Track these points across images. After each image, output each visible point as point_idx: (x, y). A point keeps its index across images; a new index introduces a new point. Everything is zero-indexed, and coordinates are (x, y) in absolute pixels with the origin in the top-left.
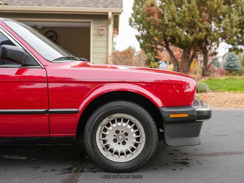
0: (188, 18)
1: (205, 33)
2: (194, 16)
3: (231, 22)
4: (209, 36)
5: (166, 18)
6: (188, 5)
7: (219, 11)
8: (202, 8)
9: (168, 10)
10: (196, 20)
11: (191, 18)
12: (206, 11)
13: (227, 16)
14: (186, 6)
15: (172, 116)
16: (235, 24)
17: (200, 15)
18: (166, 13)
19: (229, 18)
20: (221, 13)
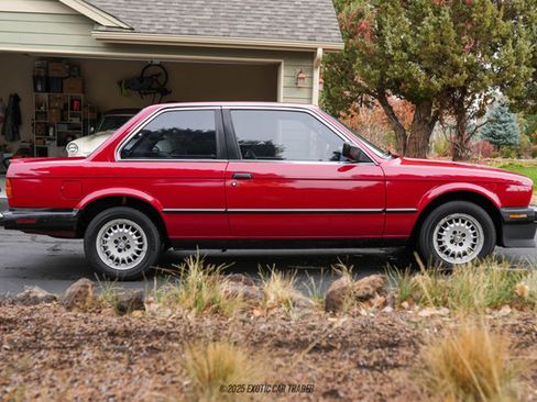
0: (433, 44)
1: (465, 76)
2: (446, 41)
3: (517, 54)
4: (472, 80)
5: (389, 43)
6: (435, 19)
7: (494, 33)
8: (462, 25)
9: (393, 27)
10: (449, 49)
11: (439, 44)
12: (469, 32)
13: (510, 42)
14: (429, 21)
15: (511, 216)
16: (524, 60)
17: (458, 40)
18: (389, 33)
19: (514, 47)
20: (498, 36)
